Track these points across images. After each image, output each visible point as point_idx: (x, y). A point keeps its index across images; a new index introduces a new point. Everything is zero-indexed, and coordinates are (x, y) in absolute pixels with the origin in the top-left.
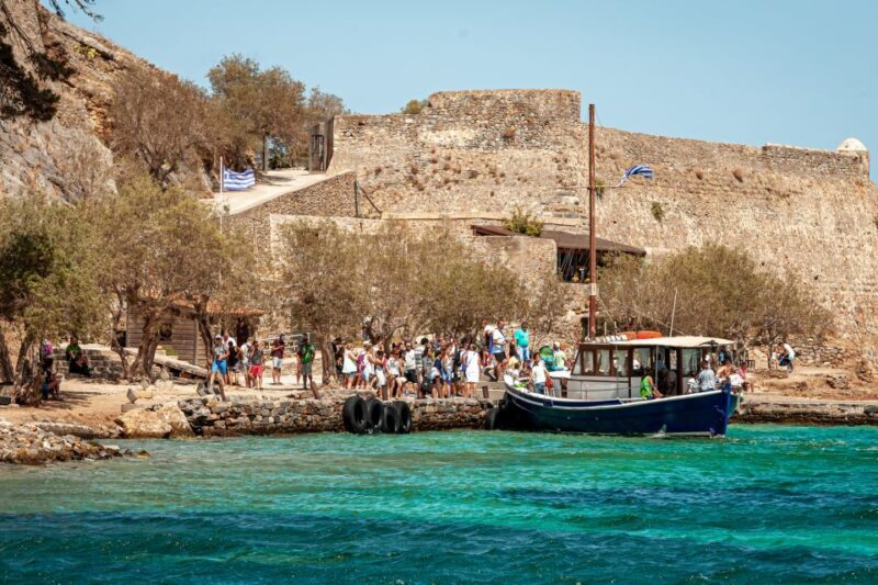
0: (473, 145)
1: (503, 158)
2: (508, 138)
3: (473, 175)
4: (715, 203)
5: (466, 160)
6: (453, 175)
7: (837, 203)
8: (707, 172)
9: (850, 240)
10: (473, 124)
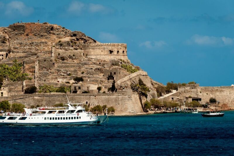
0: (190, 89)
1: (192, 90)
2: (193, 88)
3: (190, 91)
4: (214, 92)
5: (189, 90)
6: (188, 92)
7: (230, 91)
8: (214, 90)
9: (231, 95)
10: (190, 87)
